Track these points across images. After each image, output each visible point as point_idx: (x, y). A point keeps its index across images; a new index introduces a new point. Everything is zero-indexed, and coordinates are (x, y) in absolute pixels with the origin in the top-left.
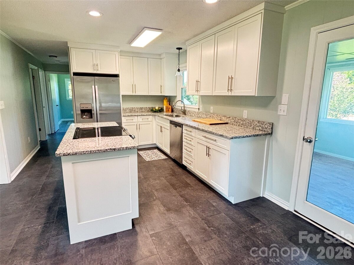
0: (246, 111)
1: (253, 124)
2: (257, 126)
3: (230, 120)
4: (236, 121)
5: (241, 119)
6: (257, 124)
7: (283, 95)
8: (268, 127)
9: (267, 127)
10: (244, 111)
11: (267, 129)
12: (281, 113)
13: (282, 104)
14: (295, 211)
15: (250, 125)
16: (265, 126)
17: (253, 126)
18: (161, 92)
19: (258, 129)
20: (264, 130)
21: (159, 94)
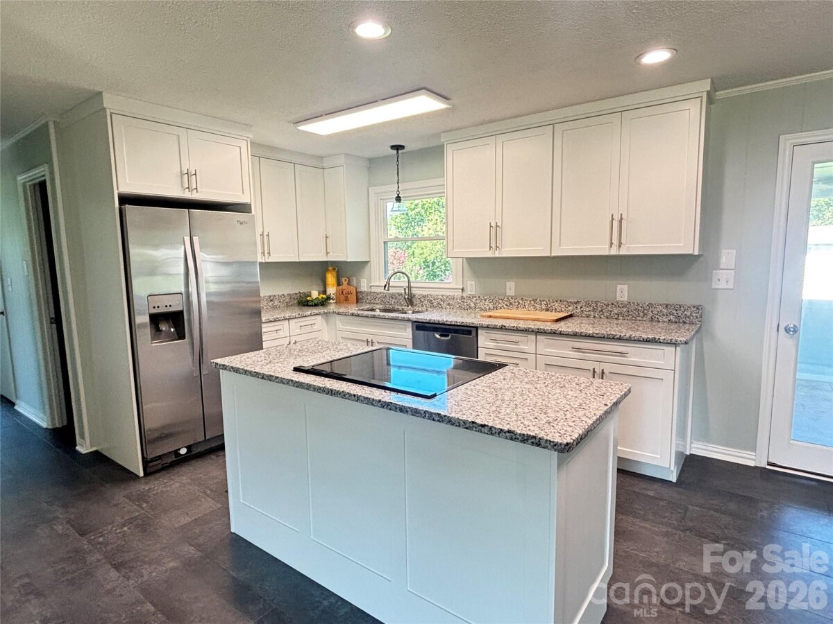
0: (626, 287)
1: (650, 310)
2: (664, 315)
3: (579, 307)
4: (600, 309)
5: (612, 304)
6: (663, 310)
7: (723, 251)
8: (694, 315)
9: (689, 314)
10: (619, 287)
11: (689, 317)
12: (722, 285)
13: (721, 267)
14: (769, 464)
15: (641, 314)
16: (686, 313)
17: (651, 314)
18: (327, 253)
19: (667, 320)
20: (681, 321)
21: (321, 257)
